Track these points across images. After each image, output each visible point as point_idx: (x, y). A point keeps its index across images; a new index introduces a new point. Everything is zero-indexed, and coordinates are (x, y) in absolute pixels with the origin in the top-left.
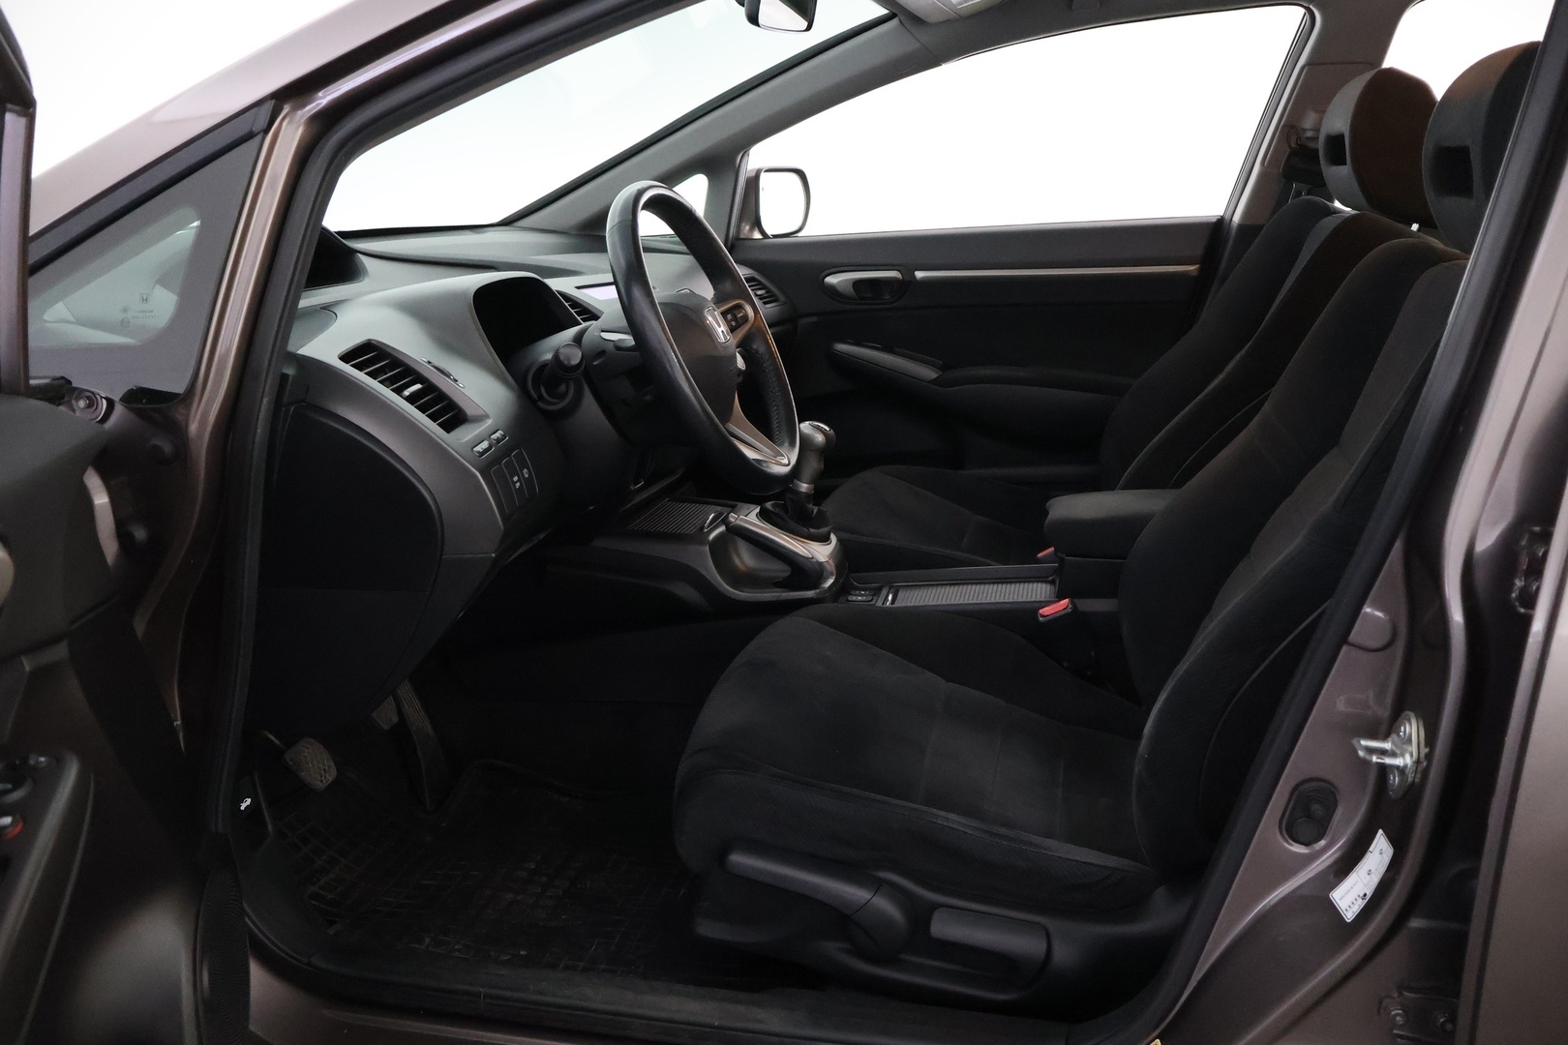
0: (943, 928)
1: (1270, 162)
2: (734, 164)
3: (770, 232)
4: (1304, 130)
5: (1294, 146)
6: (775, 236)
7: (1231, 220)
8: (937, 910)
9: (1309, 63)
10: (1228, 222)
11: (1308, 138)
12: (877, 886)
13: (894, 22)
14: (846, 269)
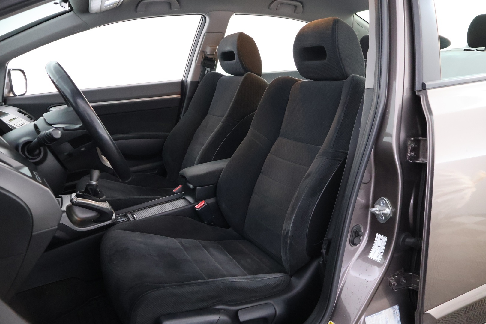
0: (244, 317)
1: (198, 62)
2: (5, 67)
3: (17, 94)
4: (207, 52)
5: (204, 57)
6: (18, 95)
7: (187, 81)
8: (238, 313)
9: (207, 32)
10: (186, 81)
11: (208, 55)
12: (218, 312)
13: (72, 13)
14: (56, 105)
